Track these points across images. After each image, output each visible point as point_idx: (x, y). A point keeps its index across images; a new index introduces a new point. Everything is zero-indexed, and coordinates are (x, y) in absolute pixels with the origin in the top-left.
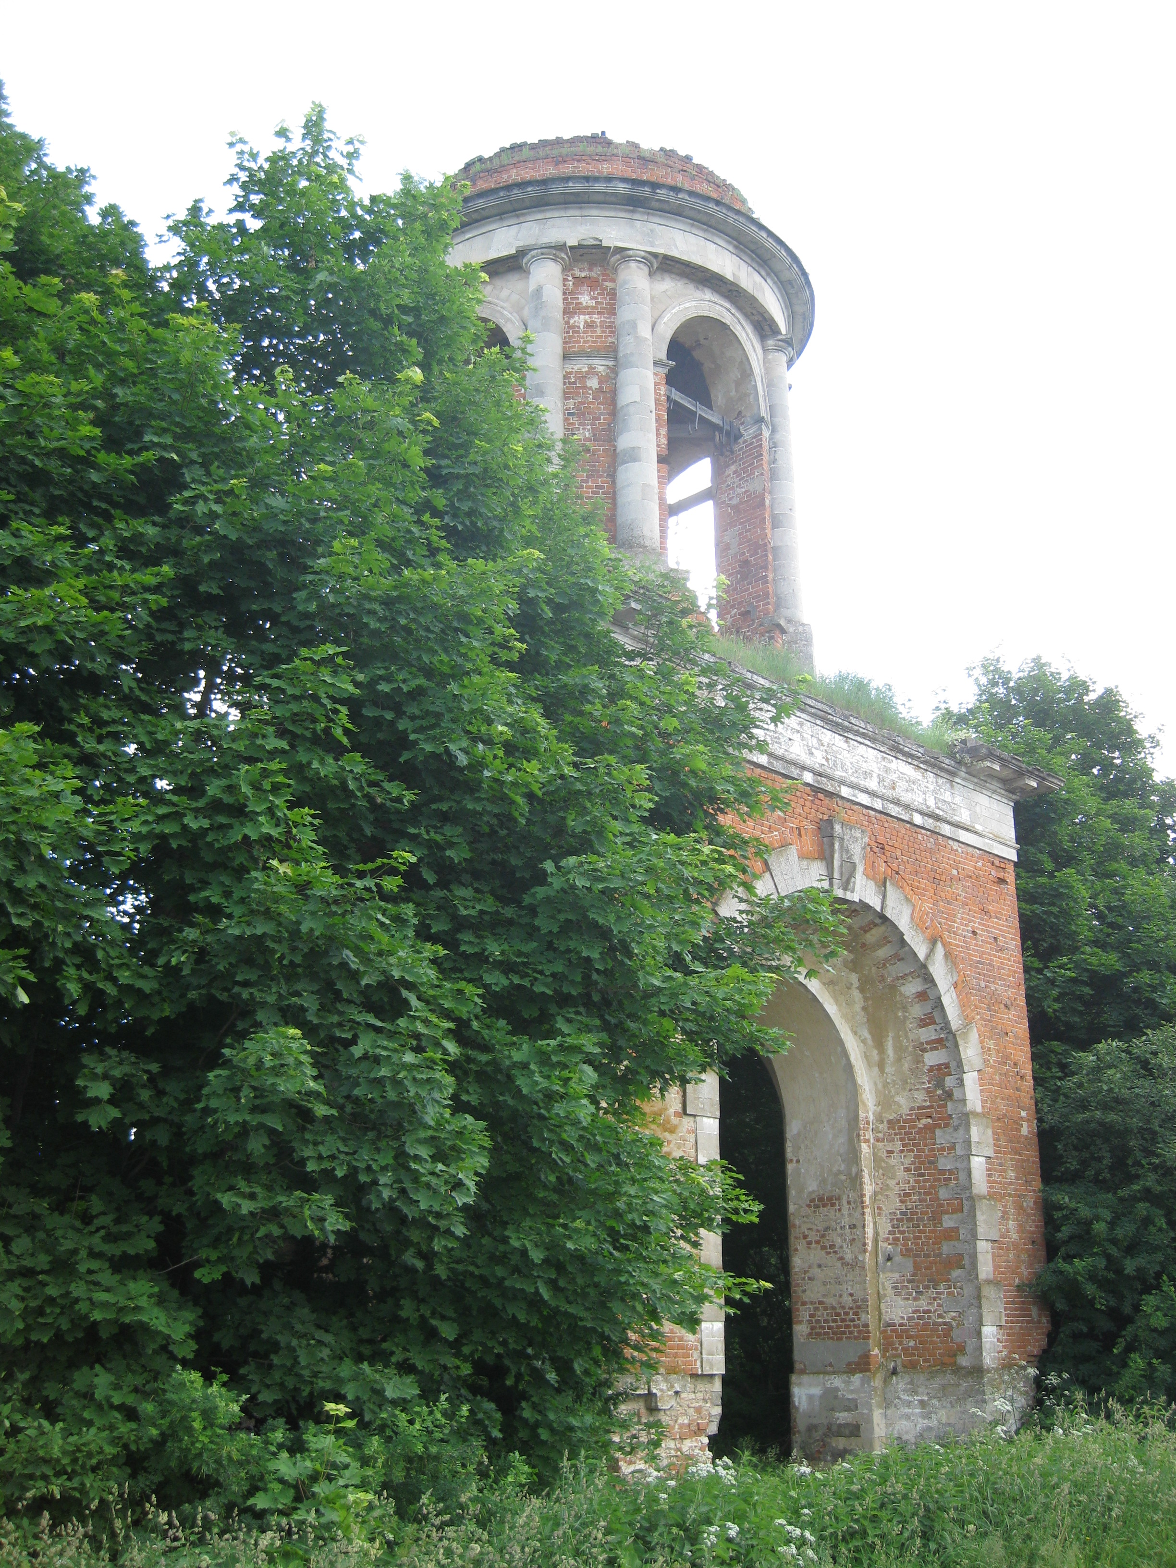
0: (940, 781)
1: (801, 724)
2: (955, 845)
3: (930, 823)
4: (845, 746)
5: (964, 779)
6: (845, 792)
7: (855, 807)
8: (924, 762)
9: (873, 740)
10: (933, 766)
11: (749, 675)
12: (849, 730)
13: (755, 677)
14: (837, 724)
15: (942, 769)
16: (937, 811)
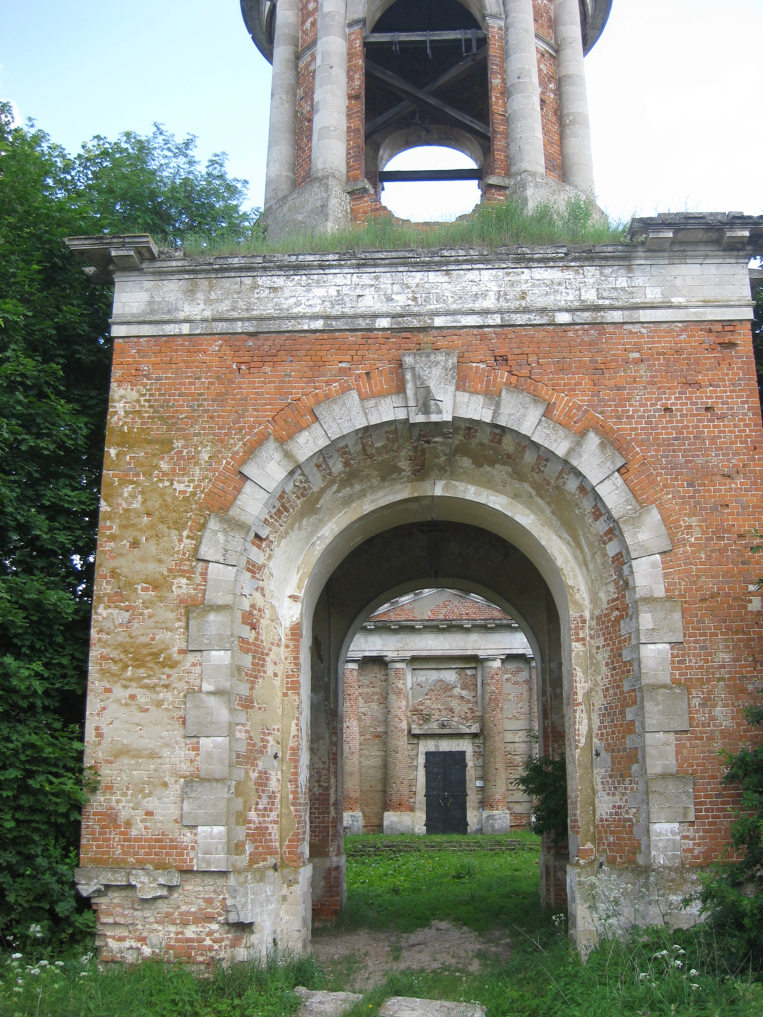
0: (607, 271)
1: (377, 278)
2: (635, 328)
3: (587, 316)
4: (446, 279)
5: (646, 258)
6: (439, 322)
7: (462, 331)
8: (573, 260)
9: (487, 261)
10: (592, 259)
11: (293, 258)
12: (448, 263)
13: (301, 258)
14: (428, 263)
15: (606, 258)
16: (600, 302)
